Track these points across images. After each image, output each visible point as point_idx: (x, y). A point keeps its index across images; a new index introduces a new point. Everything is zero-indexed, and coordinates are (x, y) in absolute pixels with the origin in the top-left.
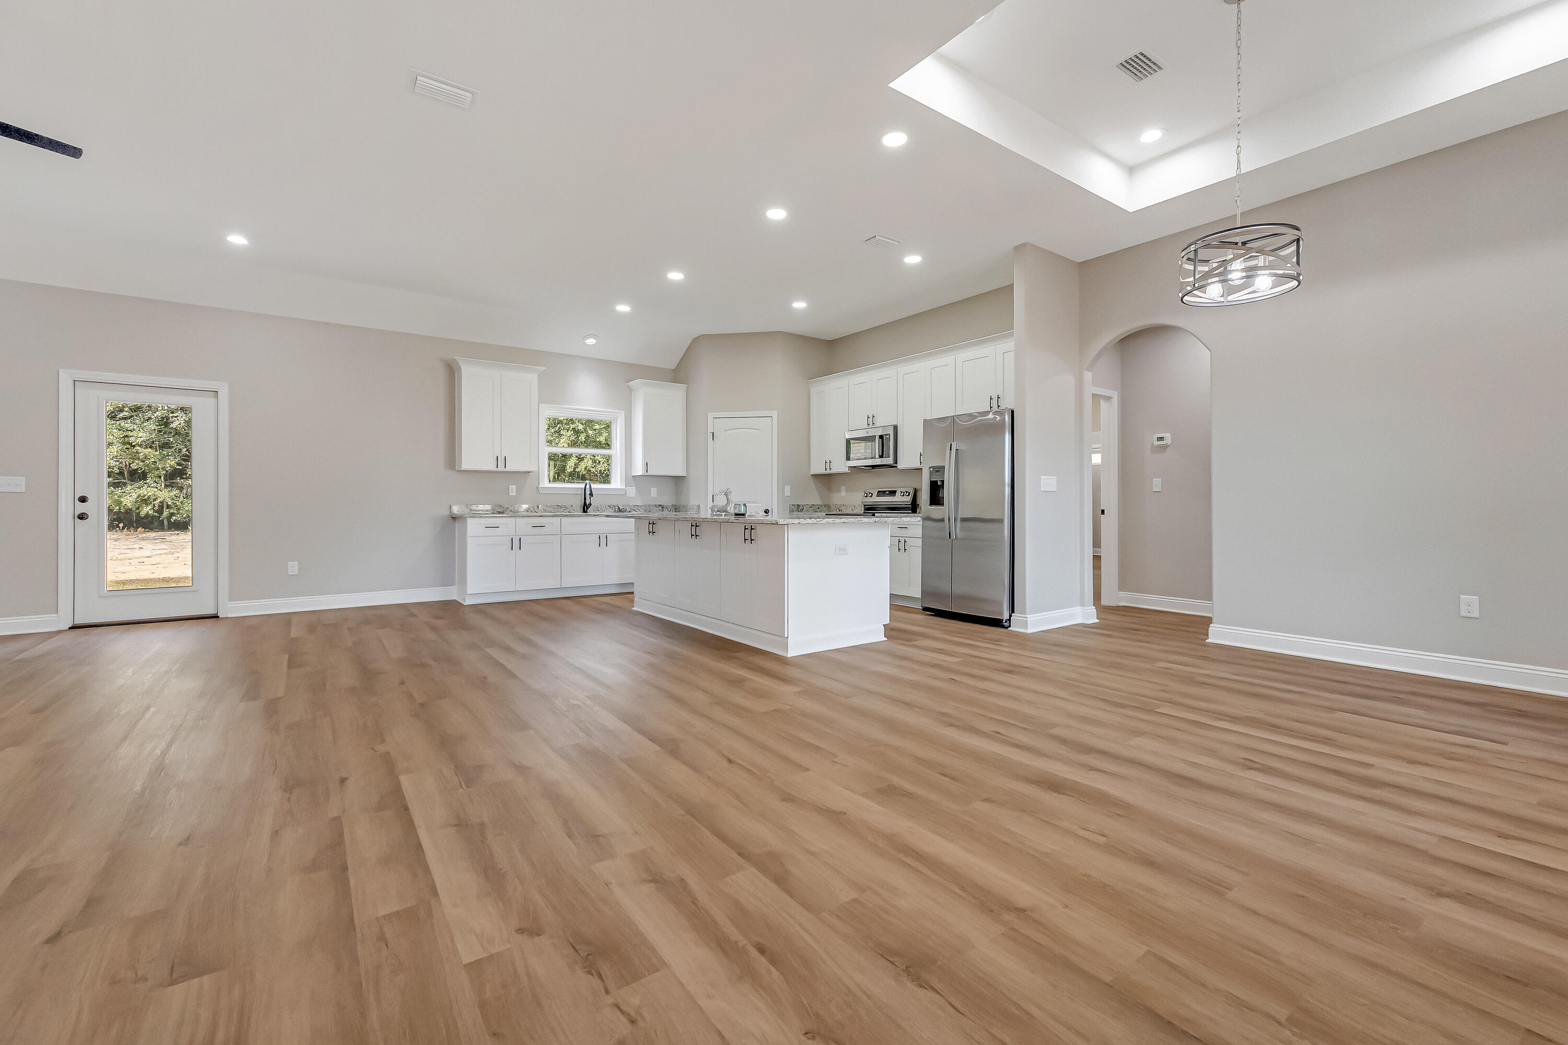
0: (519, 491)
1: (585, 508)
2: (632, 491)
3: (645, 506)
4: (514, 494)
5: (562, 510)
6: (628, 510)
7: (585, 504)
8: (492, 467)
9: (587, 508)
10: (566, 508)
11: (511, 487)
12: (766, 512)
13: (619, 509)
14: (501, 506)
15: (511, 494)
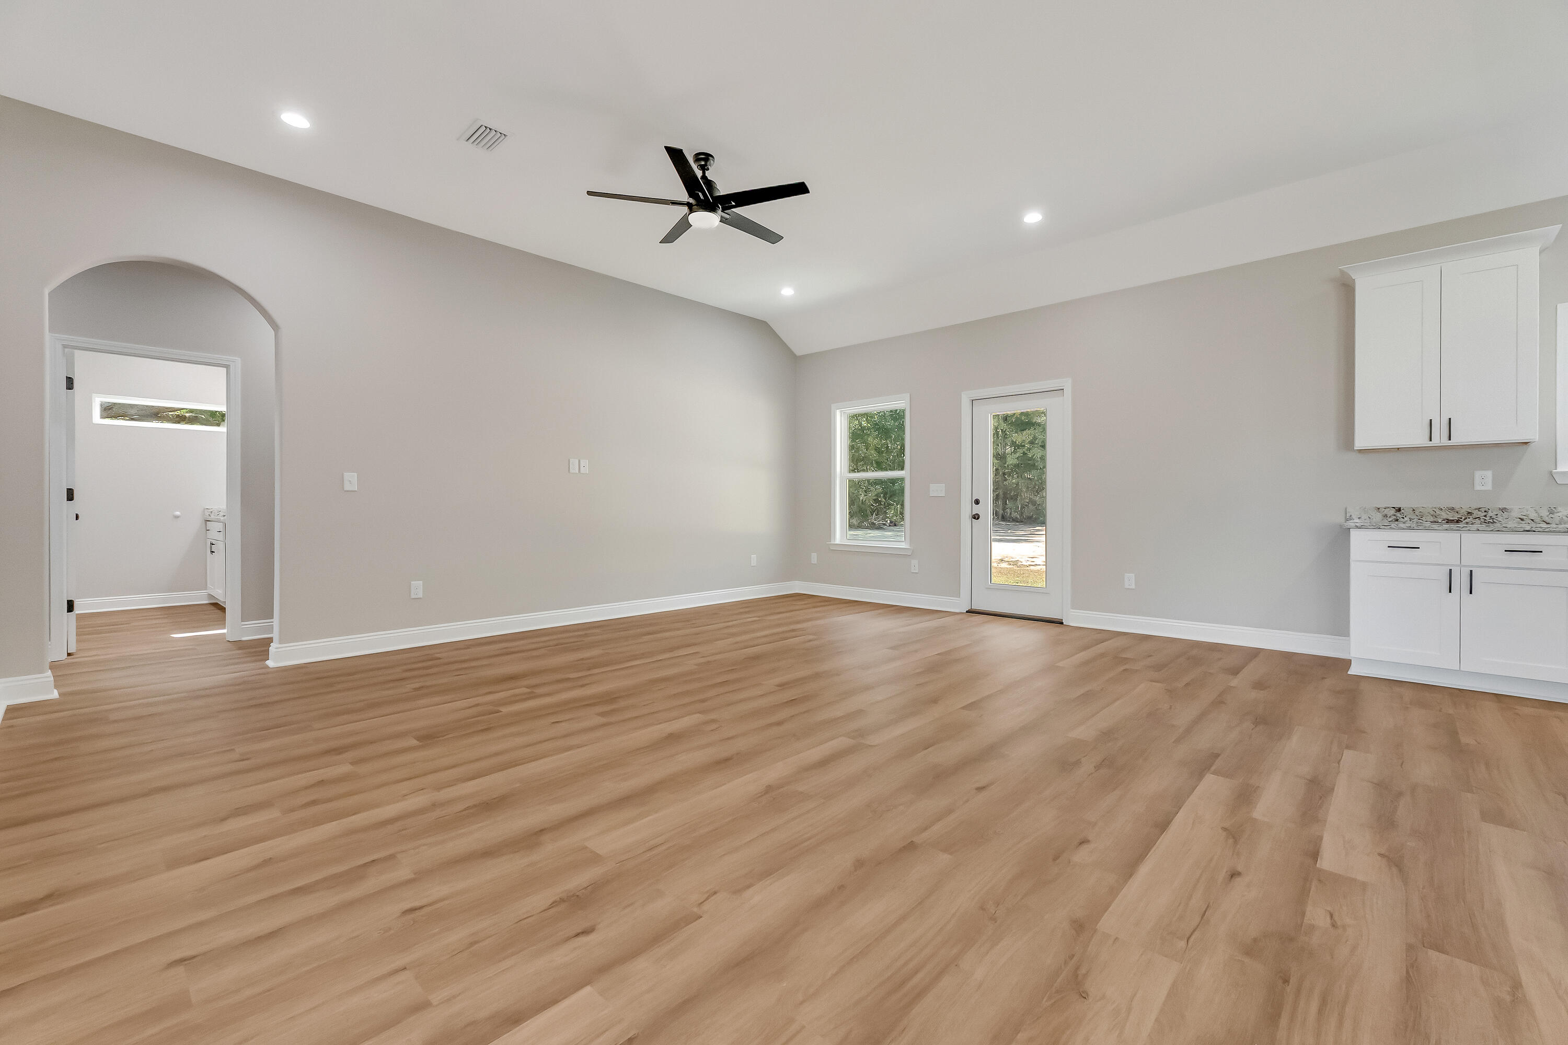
0: (1500, 481)
4: (1489, 487)
8: (1422, 441)
11: (1478, 474)
14: (1453, 509)
15: (1478, 487)
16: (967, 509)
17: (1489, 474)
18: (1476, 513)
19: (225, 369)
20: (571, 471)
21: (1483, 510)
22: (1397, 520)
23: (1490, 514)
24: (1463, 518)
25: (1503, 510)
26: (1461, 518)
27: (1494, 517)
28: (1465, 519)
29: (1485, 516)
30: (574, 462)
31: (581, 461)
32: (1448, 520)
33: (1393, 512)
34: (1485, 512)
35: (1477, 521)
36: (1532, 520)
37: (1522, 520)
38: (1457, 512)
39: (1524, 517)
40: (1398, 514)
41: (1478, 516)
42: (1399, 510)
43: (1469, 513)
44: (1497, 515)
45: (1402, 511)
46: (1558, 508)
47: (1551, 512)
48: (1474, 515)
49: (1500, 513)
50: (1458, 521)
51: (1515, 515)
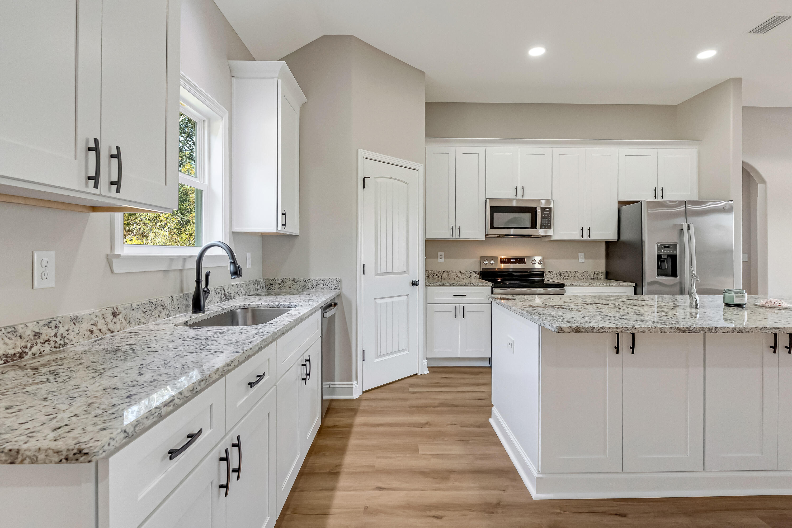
4: (51, 281)
15: (39, 283)
17: (51, 255)
18: (47, 333)
21: (53, 325)
24: (29, 345)
25: (75, 320)
26: (26, 347)
28: (31, 347)
29: (55, 335)
32: (6, 356)
34: (56, 327)
35: (47, 348)
36: (100, 330)
37: (92, 331)
38: (20, 336)
39: (94, 328)
41: (48, 337)
43: (36, 334)
44: (68, 330)
46: (120, 308)
47: (115, 315)
48: (44, 337)
49: (71, 326)
50: (21, 355)
51: (86, 326)
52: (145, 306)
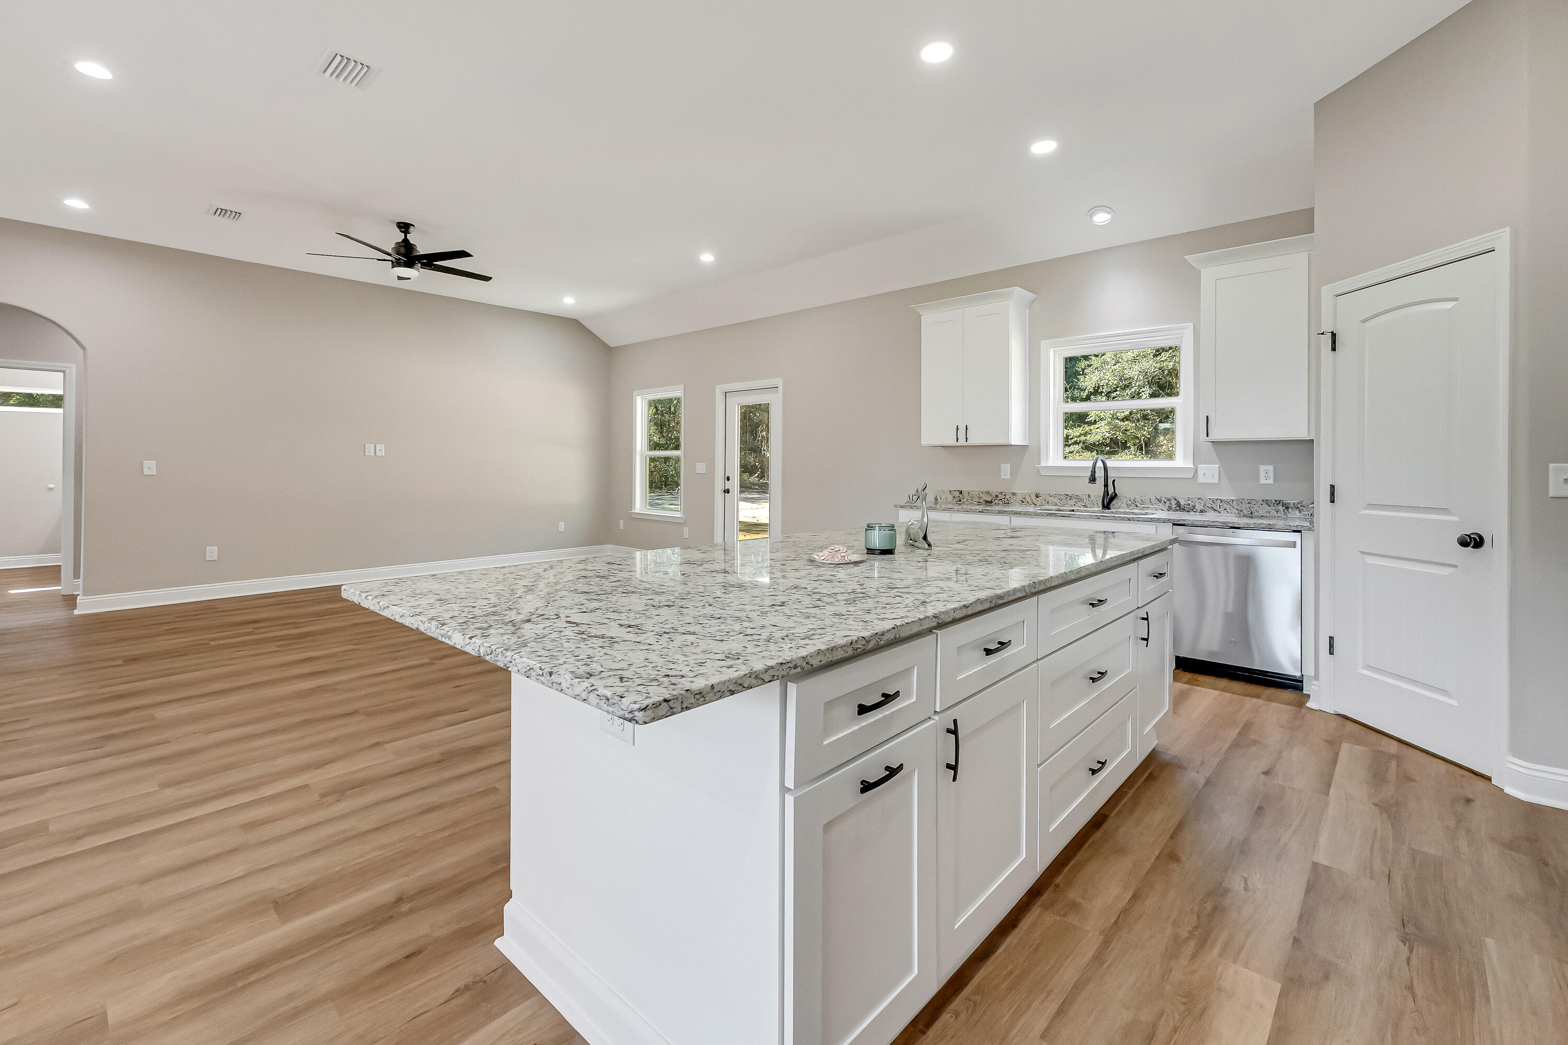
0: (1014, 472)
1: (1108, 501)
2: (1210, 473)
3: (1240, 501)
4: (1008, 476)
5: (1072, 502)
6: (1199, 507)
7: (1106, 492)
8: (954, 441)
9: (1109, 503)
10: (1080, 500)
11: (1003, 465)
12: (1474, 542)
13: (1178, 504)
14: (989, 493)
15: (1003, 477)
16: (719, 485)
17: (1009, 466)
18: (1001, 497)
19: (63, 373)
20: (367, 454)
21: (1003, 494)
22: (960, 501)
23: (1007, 497)
25: (1014, 494)
27: (1009, 499)
28: (994, 500)
29: (1004, 499)
30: (370, 448)
31: (377, 445)
32: (986, 501)
33: (957, 494)
34: (1005, 495)
35: (1001, 502)
37: (1023, 502)
38: (990, 497)
39: (1024, 500)
40: (960, 496)
41: (1001, 499)
42: (961, 493)
43: (997, 496)
45: (963, 493)
46: (1040, 493)
47: (1037, 497)
48: (999, 498)
49: (1012, 496)
50: (991, 502)
51: (1019, 498)
52: (1061, 496)
